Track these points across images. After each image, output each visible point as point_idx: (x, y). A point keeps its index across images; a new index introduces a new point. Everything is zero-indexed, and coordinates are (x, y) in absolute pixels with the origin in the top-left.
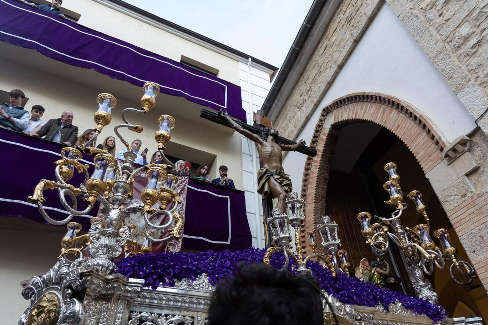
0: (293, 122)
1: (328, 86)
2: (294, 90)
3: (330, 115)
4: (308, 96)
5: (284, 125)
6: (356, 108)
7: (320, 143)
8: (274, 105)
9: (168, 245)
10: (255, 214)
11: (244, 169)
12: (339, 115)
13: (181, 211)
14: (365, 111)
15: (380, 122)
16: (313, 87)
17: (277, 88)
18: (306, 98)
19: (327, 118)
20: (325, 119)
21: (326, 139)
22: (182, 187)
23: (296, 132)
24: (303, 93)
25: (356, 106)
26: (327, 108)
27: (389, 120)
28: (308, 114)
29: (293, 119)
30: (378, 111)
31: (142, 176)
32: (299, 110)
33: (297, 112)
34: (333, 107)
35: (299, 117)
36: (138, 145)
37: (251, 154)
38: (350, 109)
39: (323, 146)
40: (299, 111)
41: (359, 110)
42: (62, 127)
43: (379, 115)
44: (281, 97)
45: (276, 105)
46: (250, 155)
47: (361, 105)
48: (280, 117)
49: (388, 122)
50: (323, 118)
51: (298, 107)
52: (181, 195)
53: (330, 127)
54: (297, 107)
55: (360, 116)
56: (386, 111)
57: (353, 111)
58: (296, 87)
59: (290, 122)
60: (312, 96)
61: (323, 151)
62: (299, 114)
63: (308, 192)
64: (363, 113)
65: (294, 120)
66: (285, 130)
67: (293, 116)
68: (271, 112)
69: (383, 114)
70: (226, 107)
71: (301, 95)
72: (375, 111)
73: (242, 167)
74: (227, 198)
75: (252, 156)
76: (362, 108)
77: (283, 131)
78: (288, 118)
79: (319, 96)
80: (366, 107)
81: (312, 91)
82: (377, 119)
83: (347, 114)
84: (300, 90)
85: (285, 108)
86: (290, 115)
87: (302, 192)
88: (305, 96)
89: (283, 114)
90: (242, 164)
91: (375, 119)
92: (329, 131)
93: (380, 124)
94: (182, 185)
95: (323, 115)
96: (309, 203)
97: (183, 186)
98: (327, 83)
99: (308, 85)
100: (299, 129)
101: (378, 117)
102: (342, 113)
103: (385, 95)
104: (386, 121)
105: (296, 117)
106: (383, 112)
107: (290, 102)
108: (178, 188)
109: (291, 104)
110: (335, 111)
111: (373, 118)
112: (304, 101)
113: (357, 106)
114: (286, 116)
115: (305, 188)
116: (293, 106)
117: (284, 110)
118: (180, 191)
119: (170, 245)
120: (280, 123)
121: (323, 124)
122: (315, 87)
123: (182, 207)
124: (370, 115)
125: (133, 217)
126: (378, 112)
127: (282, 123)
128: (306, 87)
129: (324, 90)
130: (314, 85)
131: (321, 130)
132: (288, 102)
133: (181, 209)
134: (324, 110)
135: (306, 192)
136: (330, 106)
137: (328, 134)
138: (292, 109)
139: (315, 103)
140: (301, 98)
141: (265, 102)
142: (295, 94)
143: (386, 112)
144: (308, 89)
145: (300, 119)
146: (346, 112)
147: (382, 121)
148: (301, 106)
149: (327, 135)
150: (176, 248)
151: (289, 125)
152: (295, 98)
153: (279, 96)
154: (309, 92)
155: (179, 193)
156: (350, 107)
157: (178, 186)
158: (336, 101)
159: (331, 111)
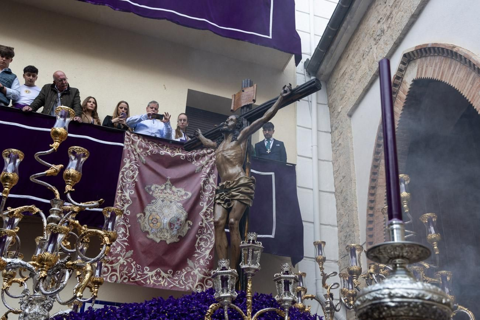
0: (366, 59)
1: (413, 19)
2: (371, 10)
3: (413, 64)
4: (388, 26)
5: (355, 61)
6: (443, 65)
7: (398, 104)
8: (342, 29)
9: (198, 240)
10: (312, 189)
11: (298, 124)
12: (422, 69)
13: (211, 197)
14: (453, 74)
15: (467, 95)
16: (394, 13)
17: (344, 6)
18: (385, 27)
19: (409, 68)
20: (406, 69)
21: (406, 99)
22: (211, 164)
23: (370, 78)
24: (381, 18)
25: (443, 62)
26: (409, 53)
27: (477, 96)
28: (386, 55)
29: (367, 55)
30: (467, 78)
31: (161, 153)
32: (376, 44)
33: (373, 47)
34: (416, 54)
35: (375, 55)
36: (154, 109)
37: (310, 100)
38: (436, 64)
39: (402, 108)
40: (376, 46)
41: (447, 69)
42: (59, 94)
43: (468, 84)
44: (352, 18)
45: (346, 29)
46: (308, 101)
47: (449, 62)
48: (351, 47)
49: (476, 100)
50: (403, 66)
51: (375, 39)
52: (211, 175)
53: (411, 83)
54: (372, 39)
55: (446, 79)
56: (476, 82)
57: (440, 68)
58: (373, 6)
59: (364, 59)
60: (392, 28)
61: (400, 116)
62: (375, 50)
63: (380, 170)
64: (450, 75)
65: (368, 57)
66: (357, 70)
67: (368, 51)
68: (337, 38)
69: (473, 85)
70: (270, 37)
71: (379, 22)
72: (464, 77)
73: (295, 121)
74: (271, 175)
75: (311, 102)
76: (450, 68)
77: (354, 70)
78: (361, 52)
79: (400, 32)
80: (455, 68)
81: (393, 19)
82: (465, 91)
83: (432, 71)
84: (378, 12)
85: (358, 34)
86: (364, 48)
87: (372, 168)
88: (383, 23)
89: (355, 44)
90: (295, 117)
91: (463, 88)
92: (410, 89)
93: (467, 99)
94: (211, 162)
95: (402, 63)
96: (381, 184)
97: (213, 163)
98: (410, 15)
99: (388, 8)
100: (374, 74)
101: (466, 88)
102: (427, 67)
103: (475, 60)
104: (474, 96)
105: (371, 53)
106: (472, 82)
107: (364, 28)
108: (207, 166)
109: (366, 31)
110: (419, 61)
111: (461, 87)
112: (383, 31)
113: (445, 63)
114: (359, 48)
115: (376, 163)
116: (368, 35)
117: (355, 39)
118: (210, 171)
119: (201, 239)
120: (350, 57)
121: (403, 75)
122: (397, 13)
123: (212, 192)
124: (458, 80)
125: (155, 208)
126: (467, 80)
127: (354, 57)
128: (385, 10)
129: (407, 24)
130: (396, 10)
131: (400, 84)
132: (362, 27)
133: (211, 195)
134: (405, 55)
135: (378, 169)
136: (412, 52)
137: (408, 92)
138: (366, 39)
139: (395, 41)
140: (379, 25)
141: (329, 26)
142: (372, 18)
143: (475, 84)
144: (388, 14)
145: (375, 59)
146: (432, 67)
147: (470, 94)
148: (378, 38)
149: (406, 94)
150: (209, 243)
151: (362, 63)
152: (371, 23)
153: (348, 17)
154: (389, 20)
155: (209, 173)
156: (437, 61)
157: (207, 163)
158: (419, 48)
159: (414, 59)
